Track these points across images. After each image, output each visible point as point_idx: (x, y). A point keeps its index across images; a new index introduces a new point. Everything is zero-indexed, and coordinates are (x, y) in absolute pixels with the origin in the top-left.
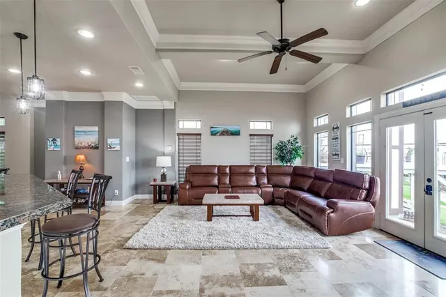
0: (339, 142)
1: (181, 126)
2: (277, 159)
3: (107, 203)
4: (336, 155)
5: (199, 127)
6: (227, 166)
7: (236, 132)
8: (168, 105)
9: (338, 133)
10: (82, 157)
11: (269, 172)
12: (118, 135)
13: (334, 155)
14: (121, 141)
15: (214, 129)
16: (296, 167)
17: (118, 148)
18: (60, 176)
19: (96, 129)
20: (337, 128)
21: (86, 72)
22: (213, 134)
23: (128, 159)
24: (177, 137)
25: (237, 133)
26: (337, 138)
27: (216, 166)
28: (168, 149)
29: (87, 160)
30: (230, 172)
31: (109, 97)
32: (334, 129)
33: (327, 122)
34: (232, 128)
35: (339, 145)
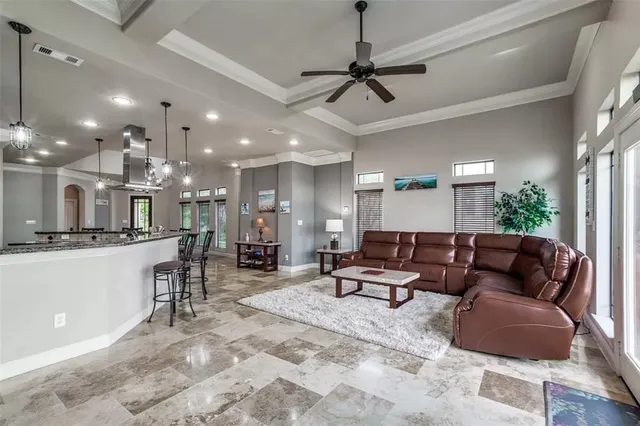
0: (590, 188)
1: (361, 182)
3: (279, 267)
5: (382, 180)
7: (430, 183)
8: (345, 157)
9: (590, 170)
10: (260, 220)
11: (479, 244)
12: (289, 198)
14: (291, 203)
15: (400, 181)
16: (525, 237)
17: (288, 211)
18: (248, 238)
19: (273, 192)
20: (589, 159)
21: (245, 142)
22: (398, 188)
23: (300, 223)
24: (355, 196)
25: (432, 185)
26: (589, 180)
27: (397, 233)
28: (345, 211)
29: (266, 223)
30: (416, 242)
31: (282, 158)
32: (587, 161)
34: (424, 178)
35: (589, 194)
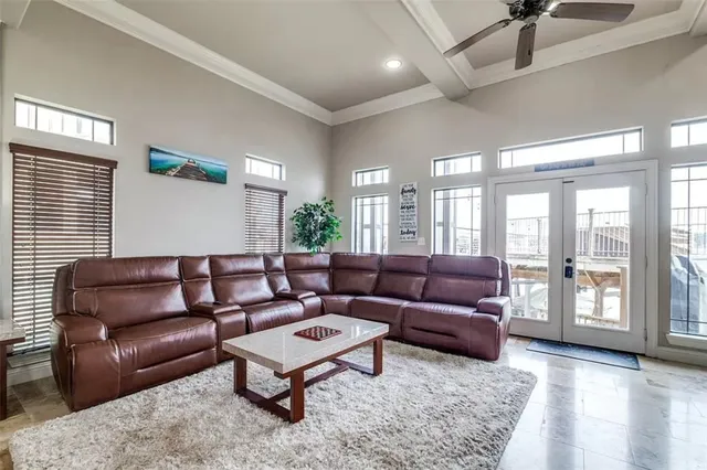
0: (416, 213)
2: (294, 240)
4: (408, 232)
6: (203, 258)
7: (218, 174)
9: (415, 199)
13: (403, 233)
16: (335, 254)
20: (413, 190)
25: (218, 178)
26: (413, 207)
27: (172, 258)
30: (211, 271)
32: (403, 191)
33: (386, 181)
34: (210, 163)
35: (415, 218)
